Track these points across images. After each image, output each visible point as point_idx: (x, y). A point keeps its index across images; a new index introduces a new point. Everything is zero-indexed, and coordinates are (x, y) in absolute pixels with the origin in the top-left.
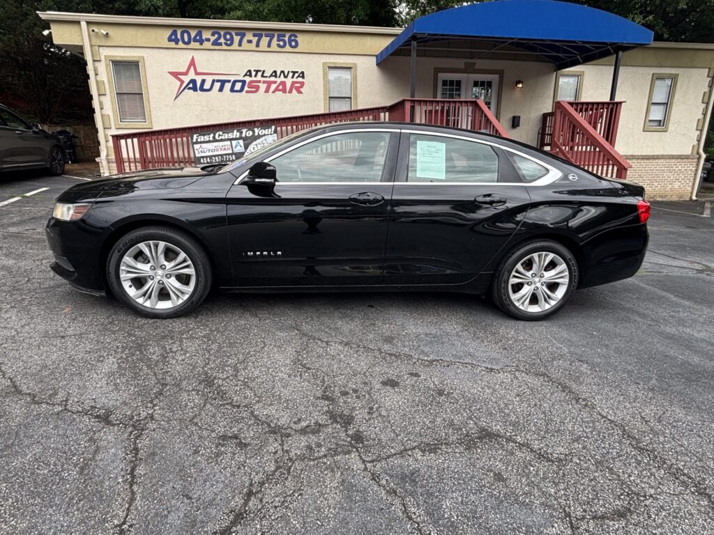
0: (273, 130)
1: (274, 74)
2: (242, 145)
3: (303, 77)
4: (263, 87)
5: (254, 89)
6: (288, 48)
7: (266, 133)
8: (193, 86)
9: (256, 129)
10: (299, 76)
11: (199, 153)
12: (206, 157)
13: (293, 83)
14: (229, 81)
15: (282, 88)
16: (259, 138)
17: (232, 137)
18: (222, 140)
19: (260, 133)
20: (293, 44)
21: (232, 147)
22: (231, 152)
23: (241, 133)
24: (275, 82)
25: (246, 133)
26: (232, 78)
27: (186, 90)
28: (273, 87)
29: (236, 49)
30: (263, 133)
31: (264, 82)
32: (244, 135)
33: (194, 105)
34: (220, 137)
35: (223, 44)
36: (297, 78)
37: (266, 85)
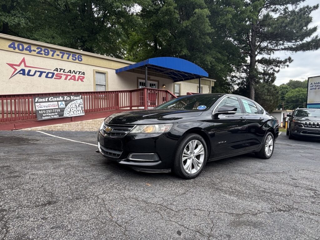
0: (80, 97)
1: (70, 71)
2: (64, 104)
3: (84, 74)
4: (64, 77)
5: (59, 78)
6: (77, 61)
7: (77, 99)
8: (23, 72)
9: (72, 97)
10: (82, 74)
11: (38, 108)
12: (43, 110)
13: (79, 77)
14: (45, 72)
15: (74, 78)
16: (73, 101)
17: (58, 100)
18: (53, 101)
19: (74, 99)
20: (80, 59)
21: (58, 105)
22: (57, 107)
23: (64, 98)
24: (70, 75)
25: (66, 98)
26: (47, 71)
27: (18, 74)
28: (69, 77)
29: (50, 57)
30: (75, 99)
31: (64, 75)
32: (65, 99)
33: (23, 82)
34: (52, 100)
35: (43, 54)
36: (81, 74)
37: (65, 76)
